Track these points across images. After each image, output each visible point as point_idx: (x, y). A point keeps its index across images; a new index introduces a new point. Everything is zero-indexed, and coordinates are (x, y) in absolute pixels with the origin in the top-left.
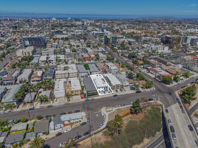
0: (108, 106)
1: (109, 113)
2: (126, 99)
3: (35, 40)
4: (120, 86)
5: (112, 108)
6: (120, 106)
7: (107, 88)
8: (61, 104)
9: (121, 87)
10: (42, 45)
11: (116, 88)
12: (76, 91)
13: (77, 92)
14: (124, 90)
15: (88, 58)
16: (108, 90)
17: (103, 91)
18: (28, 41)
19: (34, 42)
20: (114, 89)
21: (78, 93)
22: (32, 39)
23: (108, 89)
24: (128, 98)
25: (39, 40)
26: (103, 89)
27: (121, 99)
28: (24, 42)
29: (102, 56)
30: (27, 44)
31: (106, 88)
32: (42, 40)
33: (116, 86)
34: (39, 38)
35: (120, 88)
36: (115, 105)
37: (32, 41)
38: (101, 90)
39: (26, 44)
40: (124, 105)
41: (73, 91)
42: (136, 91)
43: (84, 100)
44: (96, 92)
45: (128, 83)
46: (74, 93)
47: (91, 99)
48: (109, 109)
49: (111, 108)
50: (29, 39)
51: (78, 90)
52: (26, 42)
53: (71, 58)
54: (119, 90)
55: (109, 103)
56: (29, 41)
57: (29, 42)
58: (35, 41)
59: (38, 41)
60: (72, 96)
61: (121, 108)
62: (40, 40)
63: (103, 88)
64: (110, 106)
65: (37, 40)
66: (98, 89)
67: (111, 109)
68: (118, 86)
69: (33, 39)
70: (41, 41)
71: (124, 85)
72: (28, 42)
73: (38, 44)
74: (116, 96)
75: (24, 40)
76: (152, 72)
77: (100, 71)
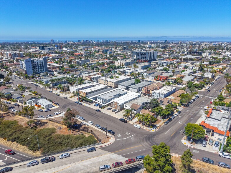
4: (118, 105)
10: (146, 61)
11: (114, 106)
18: (136, 55)
19: (140, 56)
20: (112, 107)
21: (83, 96)
32: (147, 54)
34: (145, 53)
35: (118, 108)
39: (134, 57)
41: (80, 91)
45: (130, 107)
46: (81, 94)
50: (137, 53)
52: (134, 56)
57: (137, 56)
63: (101, 100)
65: (143, 55)
66: (97, 98)
69: (140, 53)
70: (146, 56)
71: (125, 107)
73: (143, 59)
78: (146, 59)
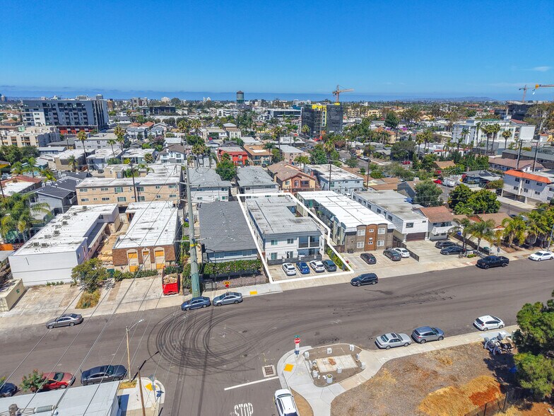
0: (323, 341)
1: (339, 389)
2: (435, 299)
3: (66, 109)
4: (382, 232)
5: (355, 356)
6: (406, 339)
7: (314, 241)
8: (29, 323)
9: (390, 243)
10: (90, 128)
11: (361, 245)
12: (139, 249)
13: (147, 259)
14: (407, 254)
15: (241, 157)
16: (322, 252)
17: (295, 256)
18: (43, 113)
19: (62, 116)
20: (350, 251)
21: (154, 267)
22: (57, 107)
23: (322, 247)
24: (442, 295)
25: (80, 110)
26: (294, 247)
27: (404, 296)
28: (28, 115)
29: (291, 152)
30: (38, 121)
31: (312, 240)
32: (89, 111)
33: (363, 233)
34: (79, 104)
35: (382, 244)
36: (375, 333)
37: (54, 114)
38: (282, 249)
39: (36, 121)
40: (434, 334)
41: (124, 250)
42: (478, 258)
43: (177, 300)
44: (253, 257)
45: (427, 220)
46: (134, 261)
47: (221, 297)
48: (335, 359)
49: (347, 352)
50: (44, 104)
51: (151, 248)
52: (35, 117)
53: (174, 156)
54: (379, 254)
55: (332, 322)
56: (46, 112)
57: (46, 115)
58: (67, 112)
59: (76, 112)
60: (120, 278)
61: (422, 355)
62: (85, 109)
63: (296, 242)
64: (336, 340)
65: (74, 109)
66: (268, 245)
67: (344, 362)
68: (376, 236)
69: (60, 104)
70: (84, 114)
71: (406, 231)
72: (41, 115)
73: (77, 123)
74: (369, 279)
75: (27, 110)
76: (515, 192)
77: (284, 186)
78: (86, 123)
